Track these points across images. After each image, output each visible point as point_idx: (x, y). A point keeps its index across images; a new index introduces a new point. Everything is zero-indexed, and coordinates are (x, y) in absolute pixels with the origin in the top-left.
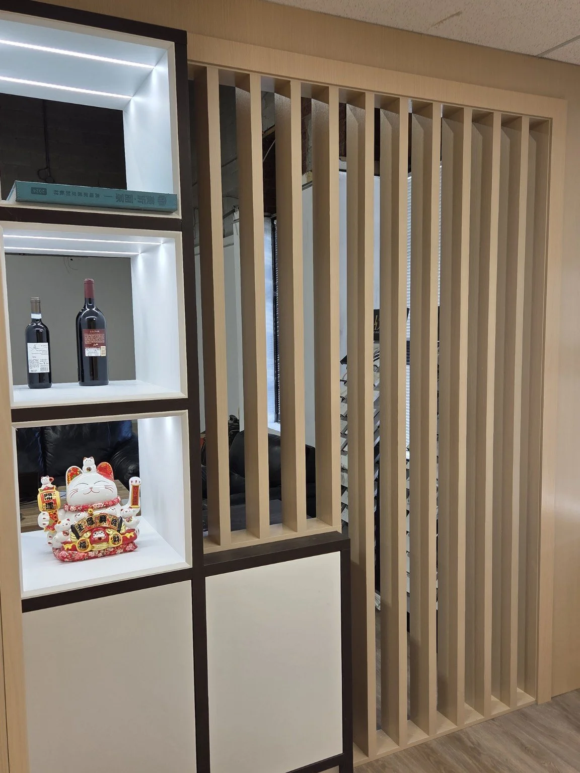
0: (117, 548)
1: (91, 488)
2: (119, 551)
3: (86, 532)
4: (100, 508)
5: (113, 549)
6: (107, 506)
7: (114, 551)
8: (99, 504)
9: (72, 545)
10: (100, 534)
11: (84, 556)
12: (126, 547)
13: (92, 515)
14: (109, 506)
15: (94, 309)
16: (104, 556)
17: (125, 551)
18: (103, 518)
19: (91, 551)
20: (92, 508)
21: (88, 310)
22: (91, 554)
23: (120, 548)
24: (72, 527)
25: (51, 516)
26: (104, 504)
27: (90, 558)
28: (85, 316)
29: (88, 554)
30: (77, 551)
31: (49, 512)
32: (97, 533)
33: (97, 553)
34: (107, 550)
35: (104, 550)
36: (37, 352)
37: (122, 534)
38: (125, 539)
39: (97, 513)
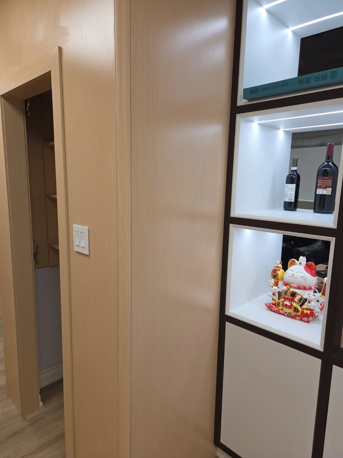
0: (297, 315)
1: (293, 274)
2: (298, 318)
3: (282, 298)
4: (295, 288)
5: (294, 315)
6: (299, 288)
7: (294, 316)
8: (295, 285)
9: (275, 302)
10: (288, 303)
11: (276, 310)
12: (302, 318)
13: (289, 289)
14: (301, 289)
15: (330, 164)
16: (288, 316)
17: (301, 320)
18: (294, 295)
19: (282, 310)
20: (290, 286)
21: (326, 163)
22: (281, 311)
23: (299, 316)
24: (279, 292)
25: (275, 283)
26: (298, 287)
27: (280, 313)
28: (322, 168)
29: (279, 311)
30: (276, 306)
31: (275, 280)
32: (286, 301)
33: (284, 313)
34: (290, 314)
35: (289, 313)
36: (288, 189)
37: (302, 309)
38: (303, 312)
39: (292, 290)
